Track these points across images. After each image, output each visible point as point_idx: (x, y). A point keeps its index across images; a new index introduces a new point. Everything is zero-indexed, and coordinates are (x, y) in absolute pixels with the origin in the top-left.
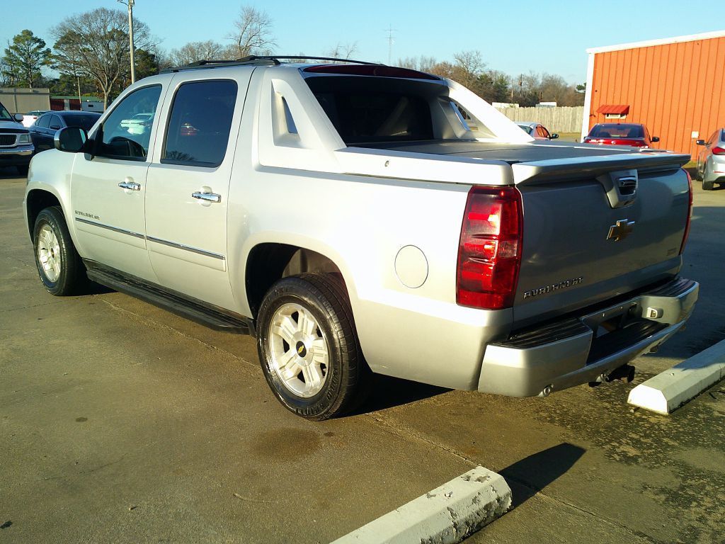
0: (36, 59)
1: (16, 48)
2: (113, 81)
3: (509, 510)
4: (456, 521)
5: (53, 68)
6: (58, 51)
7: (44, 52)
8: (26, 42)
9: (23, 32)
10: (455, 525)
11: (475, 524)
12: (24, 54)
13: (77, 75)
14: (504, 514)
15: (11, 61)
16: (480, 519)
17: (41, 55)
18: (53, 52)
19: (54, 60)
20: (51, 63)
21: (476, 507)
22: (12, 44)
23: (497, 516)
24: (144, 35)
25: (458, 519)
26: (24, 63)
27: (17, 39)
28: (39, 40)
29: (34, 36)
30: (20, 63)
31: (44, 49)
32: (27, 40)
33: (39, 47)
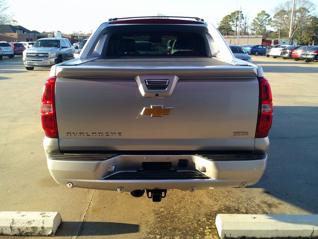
0: (265, 23)
1: (258, 19)
2: (295, 32)
3: (49, 236)
4: (12, 226)
5: (271, 26)
6: (275, 18)
7: (269, 20)
8: (262, 16)
9: (262, 12)
10: (11, 227)
11: (24, 232)
12: (260, 21)
13: (281, 29)
14: (45, 236)
15: (254, 24)
16: (28, 231)
17: (267, 21)
18: (273, 19)
19: (272, 23)
20: (271, 24)
21: (27, 225)
22: (256, 17)
23: (40, 235)
24: (314, 9)
25: (14, 226)
26: (260, 25)
27: (259, 15)
28: (268, 14)
29: (266, 13)
30: (258, 25)
31: (269, 18)
32: (263, 15)
33: (267, 18)
